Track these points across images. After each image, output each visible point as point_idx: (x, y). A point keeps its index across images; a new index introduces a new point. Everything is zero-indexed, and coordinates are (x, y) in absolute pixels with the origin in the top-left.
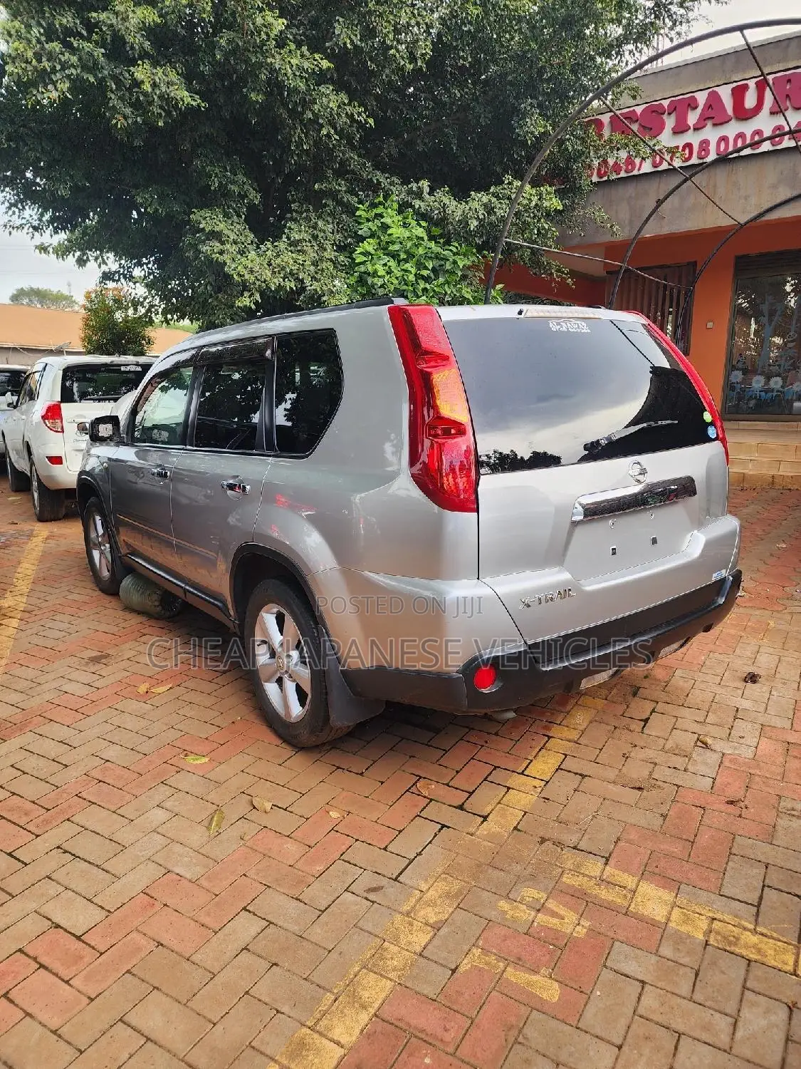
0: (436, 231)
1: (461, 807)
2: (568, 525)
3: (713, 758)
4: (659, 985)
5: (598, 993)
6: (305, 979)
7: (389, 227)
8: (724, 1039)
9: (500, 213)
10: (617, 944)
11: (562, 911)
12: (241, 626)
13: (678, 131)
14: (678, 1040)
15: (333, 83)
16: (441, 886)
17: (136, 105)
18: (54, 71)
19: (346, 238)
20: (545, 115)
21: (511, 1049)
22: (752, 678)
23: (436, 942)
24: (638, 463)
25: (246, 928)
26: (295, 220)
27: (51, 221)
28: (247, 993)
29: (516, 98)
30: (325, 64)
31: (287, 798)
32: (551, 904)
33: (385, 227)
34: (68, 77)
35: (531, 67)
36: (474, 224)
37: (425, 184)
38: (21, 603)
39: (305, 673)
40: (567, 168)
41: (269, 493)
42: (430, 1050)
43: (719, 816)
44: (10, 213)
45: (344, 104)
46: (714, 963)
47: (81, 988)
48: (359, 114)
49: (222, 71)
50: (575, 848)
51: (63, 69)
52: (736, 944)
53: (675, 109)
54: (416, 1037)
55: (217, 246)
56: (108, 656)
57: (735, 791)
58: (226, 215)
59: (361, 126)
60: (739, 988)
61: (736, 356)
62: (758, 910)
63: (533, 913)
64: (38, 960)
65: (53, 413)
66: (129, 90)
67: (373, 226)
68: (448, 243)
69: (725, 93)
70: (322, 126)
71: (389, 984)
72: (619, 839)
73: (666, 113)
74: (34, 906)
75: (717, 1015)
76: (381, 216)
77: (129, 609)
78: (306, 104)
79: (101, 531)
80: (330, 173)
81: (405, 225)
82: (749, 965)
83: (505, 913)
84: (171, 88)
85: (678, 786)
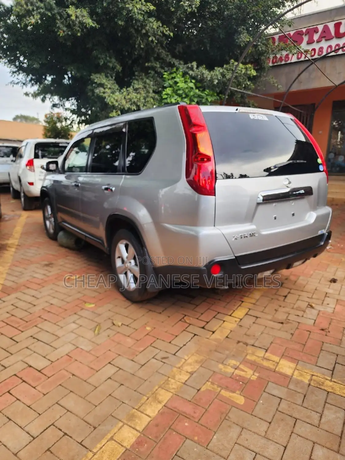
0: (199, 85)
1: (203, 328)
2: (255, 204)
3: (315, 312)
4: (288, 400)
5: (261, 402)
6: (135, 391)
7: (178, 83)
8: (316, 422)
9: (228, 77)
10: (270, 383)
11: (246, 369)
12: (110, 251)
13: (309, 43)
14: (296, 421)
15: (155, 17)
16: (195, 358)
17: (69, 26)
18: (33, 10)
19: (159, 88)
20: (250, 34)
21: (223, 421)
22: (334, 281)
23: (191, 379)
24: (287, 179)
25: (110, 370)
26: (137, 80)
27: (31, 81)
28: (110, 395)
29: (237, 26)
30: (152, 8)
31: (128, 321)
32: (242, 367)
33: (176, 83)
34: (39, 13)
35: (244, 12)
36: (216, 82)
37: (194, 64)
38: (16, 242)
39: (137, 269)
40: (259, 59)
41: (123, 191)
42: (188, 420)
43: (317, 336)
44: (13, 76)
45: (160, 26)
46: (313, 392)
47: (40, 390)
48: (166, 31)
49: (106, 12)
50: (253, 345)
51: (37, 9)
52: (322, 385)
53: (308, 32)
54: (182, 415)
55: (102, 90)
56: (52, 264)
57: (325, 325)
58: (107, 77)
59: (167, 37)
60: (323, 403)
61: (331, 147)
62: (333, 372)
63: (234, 370)
64: (23, 379)
65: (30, 163)
66: (66, 19)
67: (171, 82)
68: (204, 90)
69: (331, 26)
70: (149, 36)
71: (171, 394)
72: (272, 342)
73: (304, 34)
74: (20, 358)
75: (313, 412)
76: (175, 78)
77: (62, 246)
78: (143, 26)
79: (50, 212)
80: (152, 59)
81: (186, 82)
82: (328, 394)
83: (221, 369)
84: (84, 18)
85: (299, 323)
